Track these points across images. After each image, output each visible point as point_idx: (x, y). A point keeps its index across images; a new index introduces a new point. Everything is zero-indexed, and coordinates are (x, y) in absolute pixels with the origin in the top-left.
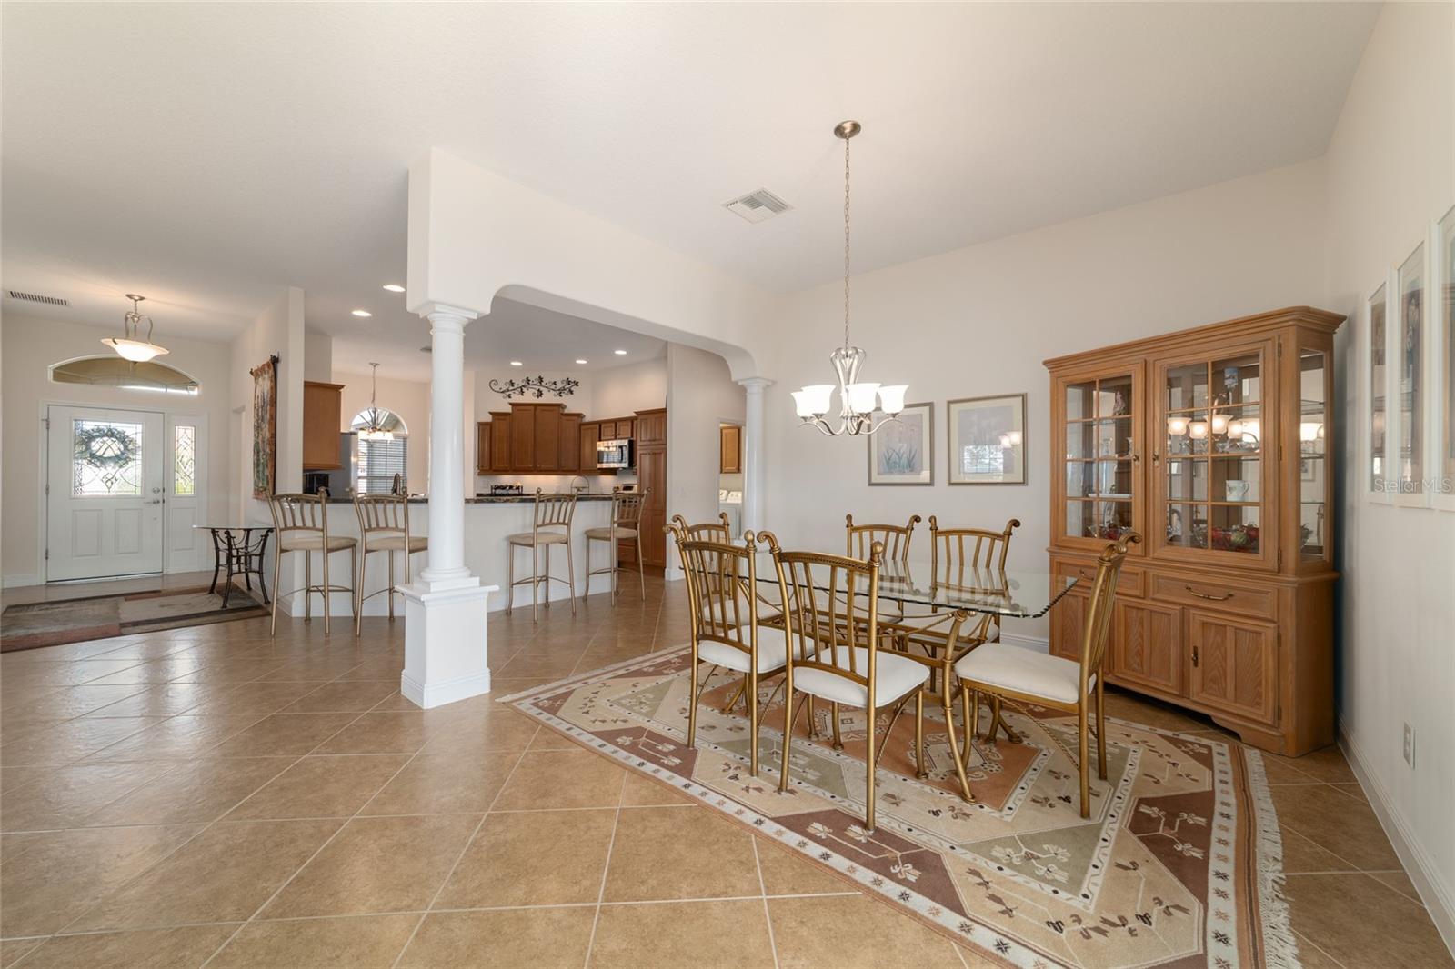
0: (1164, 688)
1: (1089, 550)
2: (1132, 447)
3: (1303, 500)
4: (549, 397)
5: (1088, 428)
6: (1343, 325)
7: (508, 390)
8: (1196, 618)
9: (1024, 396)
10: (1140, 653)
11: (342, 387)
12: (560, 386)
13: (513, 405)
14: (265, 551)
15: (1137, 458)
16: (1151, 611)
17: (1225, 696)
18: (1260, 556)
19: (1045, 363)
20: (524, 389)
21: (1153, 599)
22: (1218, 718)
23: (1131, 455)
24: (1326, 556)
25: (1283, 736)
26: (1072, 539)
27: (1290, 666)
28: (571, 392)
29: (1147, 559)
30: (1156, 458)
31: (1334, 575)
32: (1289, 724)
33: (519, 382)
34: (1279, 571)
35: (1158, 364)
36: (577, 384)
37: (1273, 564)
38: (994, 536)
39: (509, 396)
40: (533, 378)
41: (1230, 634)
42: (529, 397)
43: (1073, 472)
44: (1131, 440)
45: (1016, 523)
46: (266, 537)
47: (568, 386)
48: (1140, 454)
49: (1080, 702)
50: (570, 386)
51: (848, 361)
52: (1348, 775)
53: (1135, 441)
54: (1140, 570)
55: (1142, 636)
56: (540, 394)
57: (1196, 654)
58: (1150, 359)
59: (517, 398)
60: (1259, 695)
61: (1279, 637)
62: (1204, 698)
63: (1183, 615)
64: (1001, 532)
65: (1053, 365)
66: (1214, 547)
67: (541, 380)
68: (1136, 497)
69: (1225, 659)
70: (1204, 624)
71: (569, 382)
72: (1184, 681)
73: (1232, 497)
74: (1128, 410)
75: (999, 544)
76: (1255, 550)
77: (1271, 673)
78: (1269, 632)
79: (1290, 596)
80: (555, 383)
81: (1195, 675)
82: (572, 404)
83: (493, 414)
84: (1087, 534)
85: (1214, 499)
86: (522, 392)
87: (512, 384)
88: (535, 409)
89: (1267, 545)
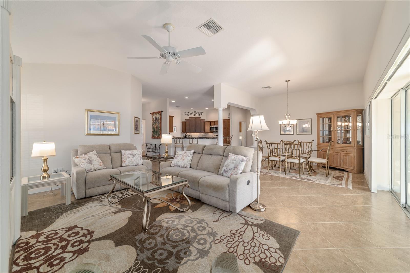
0: (337, 166)
1: (324, 145)
2: (332, 128)
3: (358, 136)
4: (197, 116)
5: (323, 125)
6: (364, 111)
7: (188, 114)
8: (342, 155)
9: (311, 119)
10: (333, 161)
11: (174, 116)
12: (199, 113)
13: (190, 118)
14: (160, 148)
15: (333, 130)
16: (335, 154)
17: (346, 166)
18: (351, 145)
19: (316, 114)
20: (192, 114)
21: (335, 152)
22: (346, 169)
23: (331, 130)
24: (362, 145)
25: (355, 171)
26: (321, 144)
27: (356, 160)
28: (202, 115)
29: (334, 146)
30: (336, 130)
31: (363, 148)
32: (356, 169)
33: (190, 112)
34: (354, 147)
35: (336, 116)
36: (203, 113)
37: (353, 146)
38: (309, 143)
39: (188, 116)
40: (193, 112)
41: (347, 156)
42: (193, 116)
43: (321, 132)
44: (331, 127)
45: (313, 141)
46: (160, 145)
47: (201, 113)
48: (333, 129)
49: (326, 162)
50: (202, 113)
51: (288, 116)
52: (364, 176)
53: (332, 127)
54: (333, 148)
55: (333, 158)
56: (195, 115)
57: (342, 160)
58: (335, 115)
59: (190, 116)
60: (351, 165)
61: (354, 156)
62: (344, 167)
63: (340, 155)
64: (311, 142)
65: (318, 114)
66: (345, 144)
67: (195, 112)
68: (332, 136)
69: (346, 160)
70: (343, 155)
71: (201, 112)
72: (340, 165)
73: (348, 136)
74: (331, 122)
75: (310, 144)
76: (351, 144)
77: (353, 162)
78: (353, 156)
79: (356, 150)
80: (198, 113)
81: (342, 163)
82: (202, 117)
83: (186, 120)
84: (324, 142)
85: (345, 136)
86: (191, 115)
87: (189, 113)
88: (195, 119)
89: (353, 143)
